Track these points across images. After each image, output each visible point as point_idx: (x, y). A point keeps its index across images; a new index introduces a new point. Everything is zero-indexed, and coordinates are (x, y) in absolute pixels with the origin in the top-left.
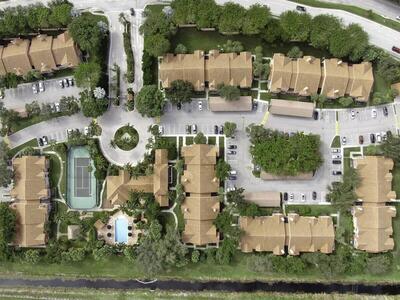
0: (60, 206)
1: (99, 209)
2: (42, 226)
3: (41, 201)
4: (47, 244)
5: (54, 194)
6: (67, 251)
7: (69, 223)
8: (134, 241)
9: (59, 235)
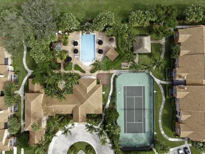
0: (162, 75)
1: (114, 72)
2: (183, 52)
3: (185, 83)
4: (176, 30)
5: (169, 90)
6: (151, 22)
7: (150, 55)
8: (72, 37)
9: (163, 41)
